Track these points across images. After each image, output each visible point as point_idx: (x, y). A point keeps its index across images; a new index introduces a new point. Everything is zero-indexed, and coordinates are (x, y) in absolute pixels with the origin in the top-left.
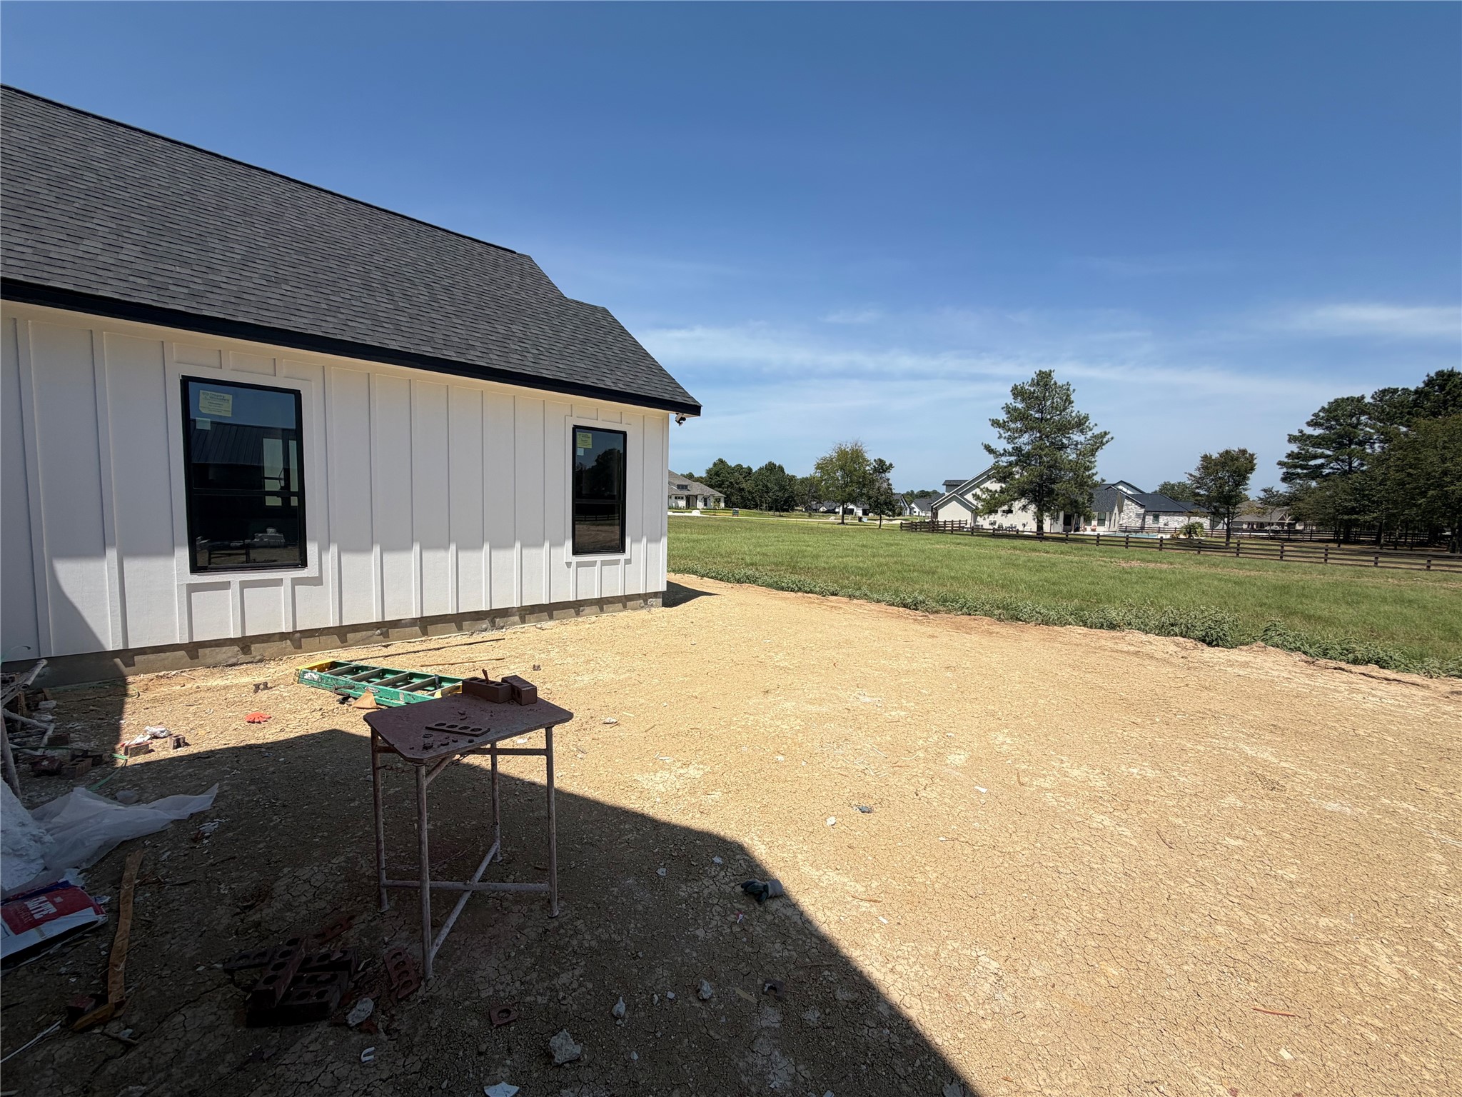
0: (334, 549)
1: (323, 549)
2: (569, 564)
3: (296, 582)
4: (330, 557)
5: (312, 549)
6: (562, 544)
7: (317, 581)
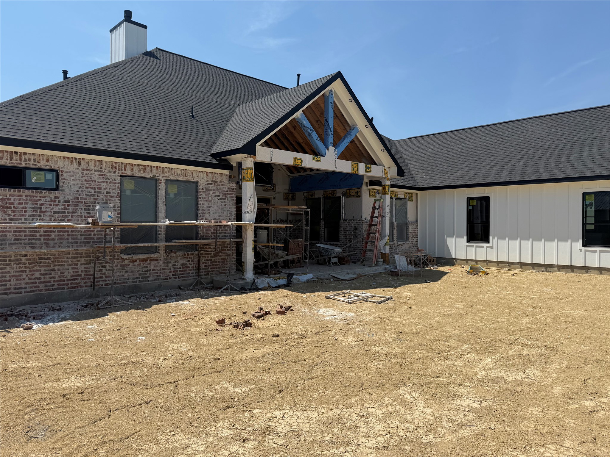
0: (496, 238)
1: (493, 238)
2: (581, 251)
3: (487, 247)
4: (495, 240)
5: (491, 238)
6: (577, 241)
7: (492, 247)
